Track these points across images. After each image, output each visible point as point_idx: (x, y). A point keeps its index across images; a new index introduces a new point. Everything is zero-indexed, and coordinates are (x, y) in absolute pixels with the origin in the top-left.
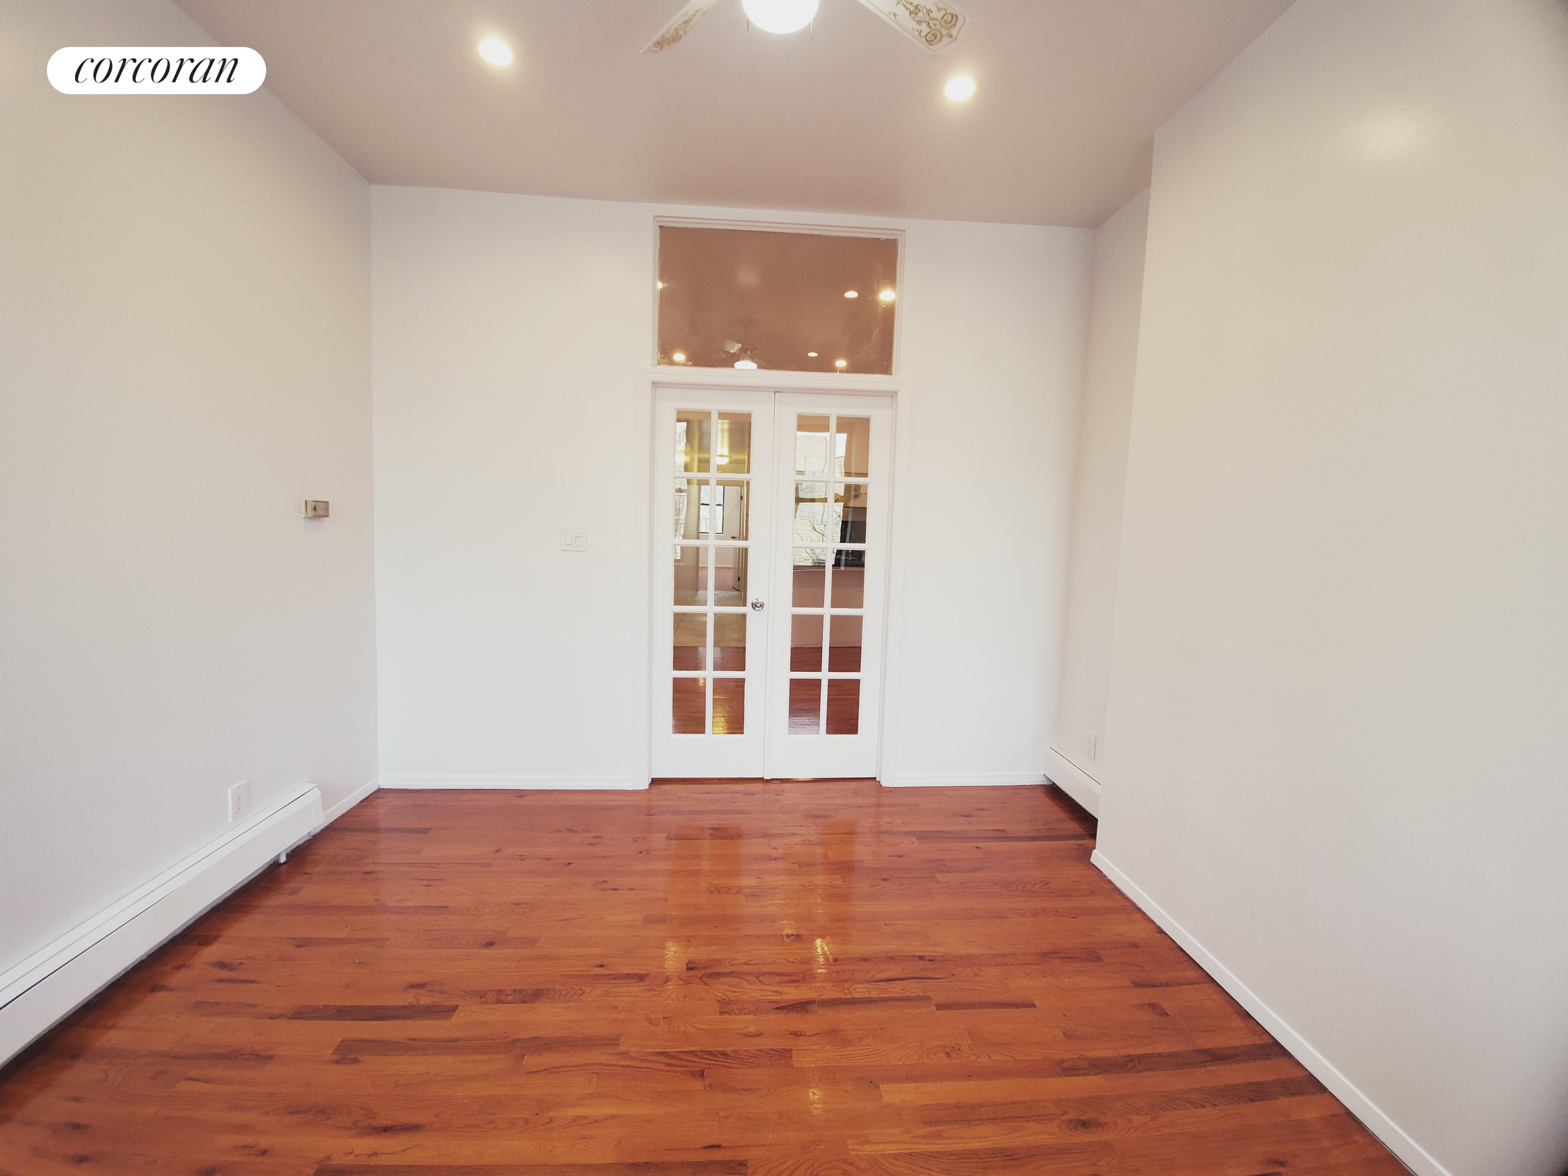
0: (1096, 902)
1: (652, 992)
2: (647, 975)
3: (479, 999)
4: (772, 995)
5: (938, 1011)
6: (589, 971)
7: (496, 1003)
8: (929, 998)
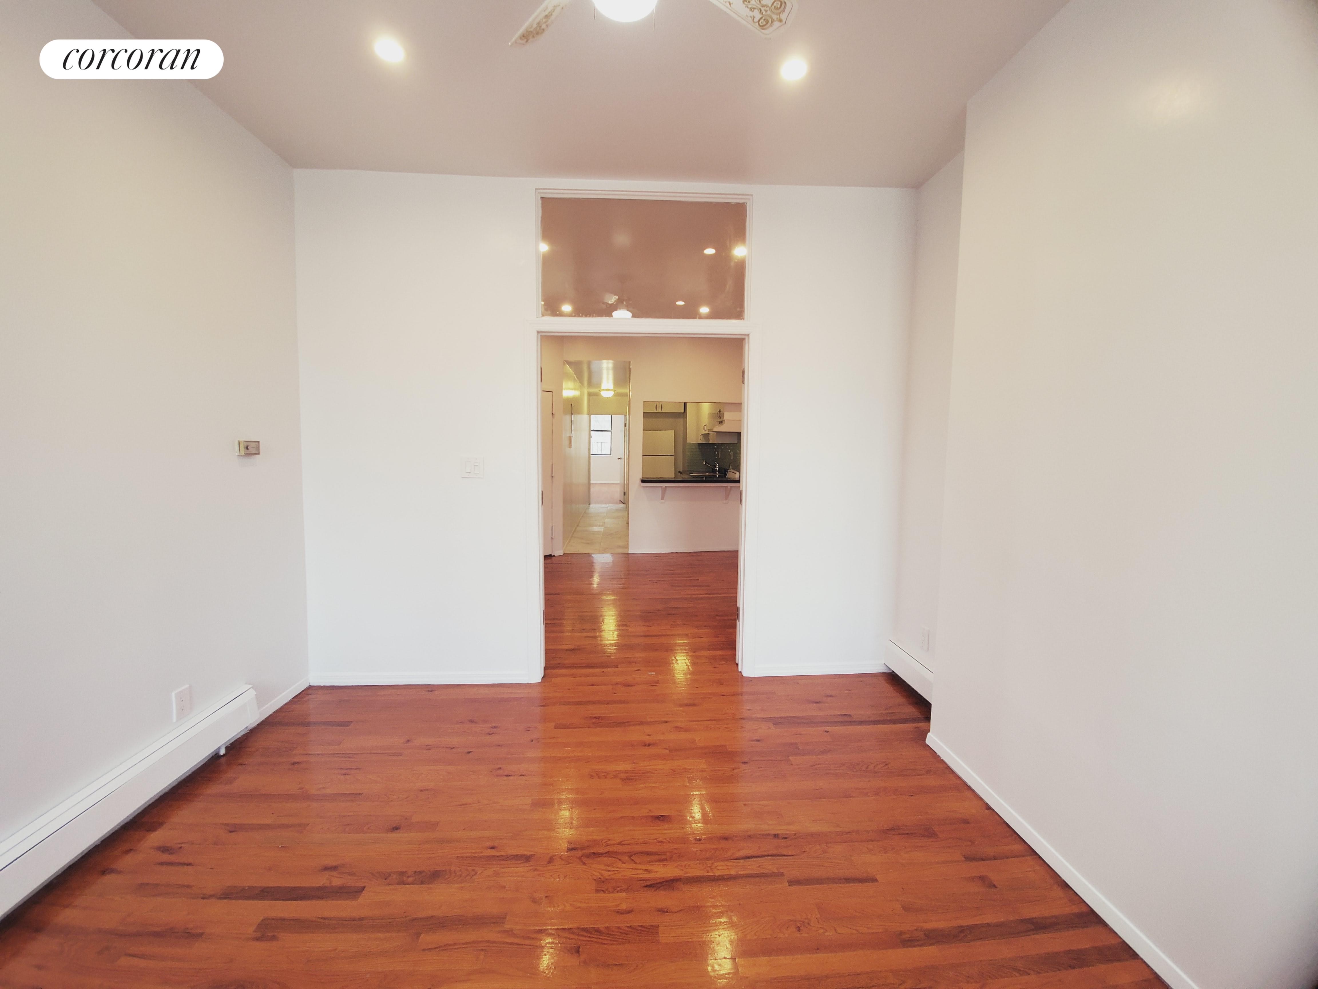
0: (932, 781)
1: (536, 873)
2: (532, 856)
3: (384, 880)
4: (643, 874)
5: (791, 887)
6: (482, 852)
7: (398, 884)
8: (782, 874)
